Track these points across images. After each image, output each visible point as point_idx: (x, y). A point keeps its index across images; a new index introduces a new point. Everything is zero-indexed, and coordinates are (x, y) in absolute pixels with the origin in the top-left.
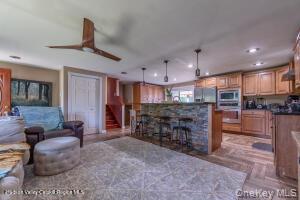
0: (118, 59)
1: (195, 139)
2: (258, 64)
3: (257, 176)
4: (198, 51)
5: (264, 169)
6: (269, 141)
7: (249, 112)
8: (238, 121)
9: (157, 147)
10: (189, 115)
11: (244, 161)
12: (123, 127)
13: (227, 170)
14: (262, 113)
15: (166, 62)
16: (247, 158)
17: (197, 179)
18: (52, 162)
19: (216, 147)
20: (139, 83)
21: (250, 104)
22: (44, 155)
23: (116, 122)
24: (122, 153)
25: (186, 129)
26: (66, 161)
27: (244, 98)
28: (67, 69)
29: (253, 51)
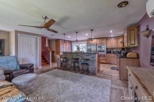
0: (56, 32)
1: (90, 68)
2: (112, 36)
3: (114, 81)
4: (92, 30)
5: (116, 77)
6: (116, 66)
7: (109, 54)
8: (105, 58)
9: (74, 73)
10: (88, 58)
11: (109, 75)
12: (51, 64)
13: (105, 80)
14: (113, 55)
15: (77, 33)
16: (110, 74)
17: (95, 85)
18: (25, 88)
19: (99, 71)
20: (59, 40)
21: (109, 51)
22: (20, 85)
23: (46, 61)
24: (58, 79)
25: (87, 64)
26: (32, 87)
27: (107, 48)
28: (17, 32)
29: (111, 32)
